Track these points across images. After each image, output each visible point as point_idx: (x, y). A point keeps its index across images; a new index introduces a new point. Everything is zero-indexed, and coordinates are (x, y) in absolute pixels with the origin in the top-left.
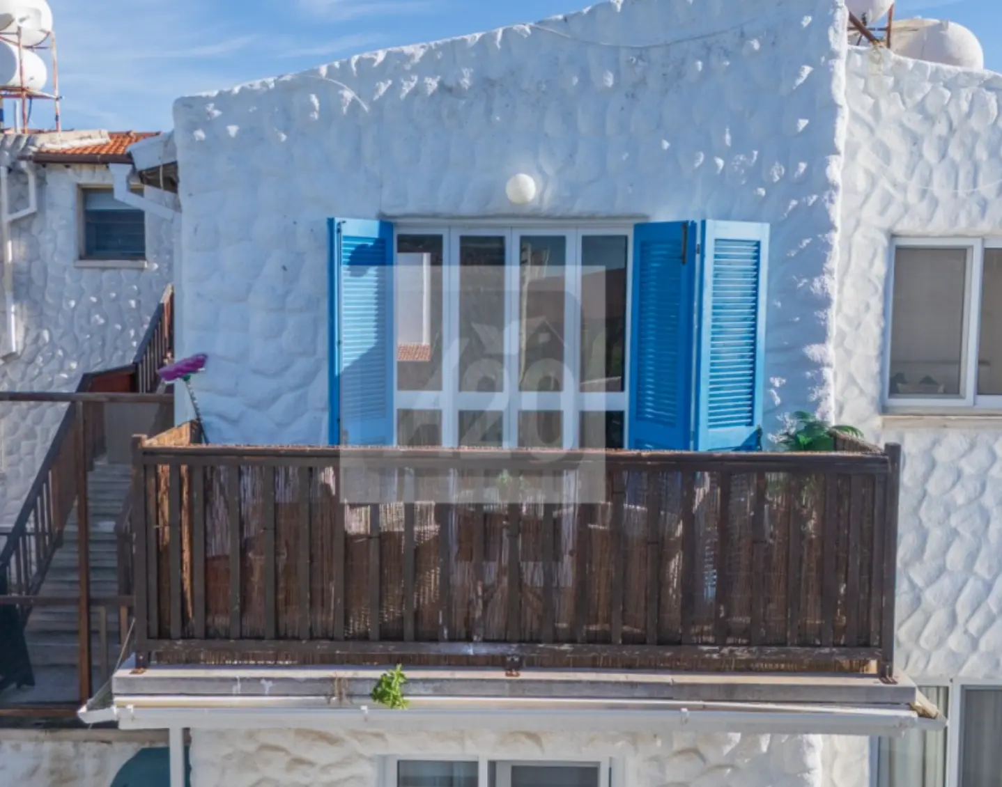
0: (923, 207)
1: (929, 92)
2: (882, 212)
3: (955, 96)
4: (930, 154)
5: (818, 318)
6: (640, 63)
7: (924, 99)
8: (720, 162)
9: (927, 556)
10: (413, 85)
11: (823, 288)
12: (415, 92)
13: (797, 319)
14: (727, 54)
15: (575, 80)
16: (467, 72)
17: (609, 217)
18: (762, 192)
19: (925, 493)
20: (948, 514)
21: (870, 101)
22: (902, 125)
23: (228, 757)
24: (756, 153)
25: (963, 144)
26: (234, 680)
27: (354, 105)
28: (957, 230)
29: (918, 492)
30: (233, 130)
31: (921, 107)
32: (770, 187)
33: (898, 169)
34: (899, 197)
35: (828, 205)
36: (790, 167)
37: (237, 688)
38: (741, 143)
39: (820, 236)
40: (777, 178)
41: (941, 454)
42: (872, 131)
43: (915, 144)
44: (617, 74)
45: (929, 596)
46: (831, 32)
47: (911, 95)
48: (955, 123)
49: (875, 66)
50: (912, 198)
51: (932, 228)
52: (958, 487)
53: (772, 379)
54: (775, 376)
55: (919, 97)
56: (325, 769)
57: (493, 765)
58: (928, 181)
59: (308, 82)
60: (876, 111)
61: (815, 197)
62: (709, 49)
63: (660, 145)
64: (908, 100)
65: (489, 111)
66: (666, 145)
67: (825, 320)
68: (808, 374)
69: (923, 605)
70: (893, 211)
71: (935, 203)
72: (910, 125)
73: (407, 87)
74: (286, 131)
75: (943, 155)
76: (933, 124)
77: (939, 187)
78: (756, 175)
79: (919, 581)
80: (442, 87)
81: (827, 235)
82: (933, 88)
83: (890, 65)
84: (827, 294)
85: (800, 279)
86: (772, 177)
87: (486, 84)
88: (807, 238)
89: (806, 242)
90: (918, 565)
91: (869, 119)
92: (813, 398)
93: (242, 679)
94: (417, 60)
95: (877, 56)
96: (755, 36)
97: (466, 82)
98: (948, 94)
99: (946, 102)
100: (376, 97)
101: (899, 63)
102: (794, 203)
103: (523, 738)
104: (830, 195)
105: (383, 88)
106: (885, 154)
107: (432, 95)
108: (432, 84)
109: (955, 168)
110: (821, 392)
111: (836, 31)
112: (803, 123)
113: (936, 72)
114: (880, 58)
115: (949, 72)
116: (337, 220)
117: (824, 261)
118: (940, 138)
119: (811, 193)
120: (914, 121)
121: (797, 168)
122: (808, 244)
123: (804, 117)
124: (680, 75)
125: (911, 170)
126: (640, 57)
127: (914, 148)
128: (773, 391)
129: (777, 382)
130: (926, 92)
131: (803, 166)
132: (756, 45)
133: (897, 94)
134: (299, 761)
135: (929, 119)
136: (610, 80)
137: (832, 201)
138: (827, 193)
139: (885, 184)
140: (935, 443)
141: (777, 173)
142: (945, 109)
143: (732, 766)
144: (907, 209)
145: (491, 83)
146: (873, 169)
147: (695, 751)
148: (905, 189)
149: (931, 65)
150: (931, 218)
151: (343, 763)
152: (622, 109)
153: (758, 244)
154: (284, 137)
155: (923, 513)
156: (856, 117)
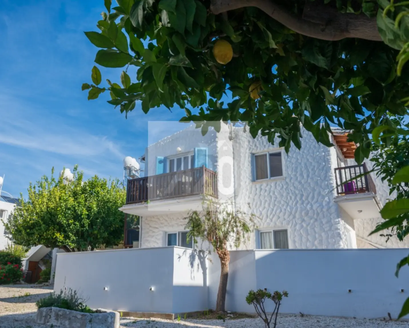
0: (255, 148)
2: (249, 150)
9: (262, 205)
19: (261, 195)
20: (265, 197)
23: (145, 232)
29: (259, 194)
34: (251, 147)
37: (134, 205)
41: (262, 187)
45: (263, 213)
51: (258, 152)
52: (266, 192)
56: (157, 233)
57: (179, 233)
70: (251, 150)
71: (257, 147)
77: (257, 145)
90: (261, 207)
103: (180, 226)
139: (249, 146)
140: (261, 185)
144: (253, 149)
146: (248, 144)
150: (257, 149)
151: (159, 232)
155: (261, 198)
156: (244, 137)
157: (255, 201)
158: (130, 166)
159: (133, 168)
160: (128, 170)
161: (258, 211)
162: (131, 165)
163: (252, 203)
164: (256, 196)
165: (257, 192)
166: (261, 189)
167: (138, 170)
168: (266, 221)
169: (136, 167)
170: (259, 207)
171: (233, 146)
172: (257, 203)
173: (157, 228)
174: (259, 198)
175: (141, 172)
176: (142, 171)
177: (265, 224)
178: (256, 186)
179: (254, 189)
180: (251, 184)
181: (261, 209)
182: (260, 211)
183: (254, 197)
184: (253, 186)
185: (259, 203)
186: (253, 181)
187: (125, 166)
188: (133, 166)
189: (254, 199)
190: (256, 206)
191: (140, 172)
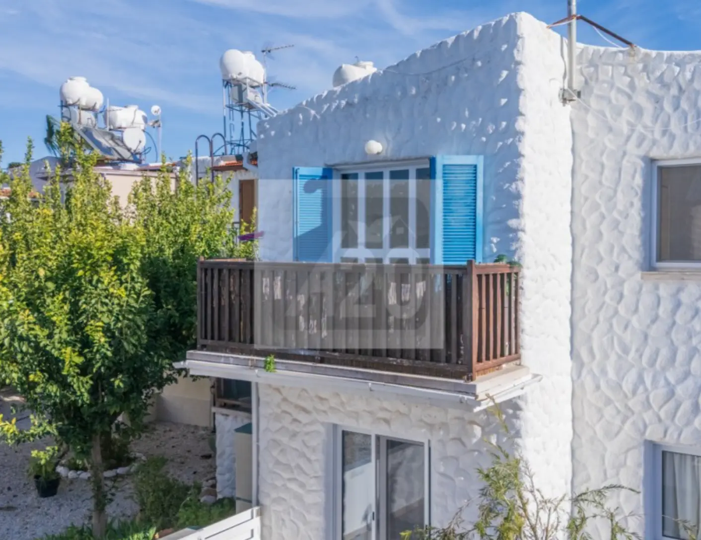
0: (665, 141)
1: (665, 70)
2: (639, 145)
3: (682, 70)
4: (668, 107)
5: (515, 205)
6: (427, 81)
7: (662, 74)
8: (463, 126)
9: (677, 364)
10: (336, 104)
11: (516, 188)
12: (338, 107)
13: (504, 206)
14: (466, 71)
15: (399, 93)
16: (357, 96)
17: (417, 159)
18: (484, 139)
19: (674, 323)
20: (690, 337)
21: (628, 79)
22: (648, 92)
23: (271, 414)
24: (480, 119)
25: (688, 99)
26: (221, 356)
27: (315, 117)
28: (688, 153)
29: (669, 321)
30: (273, 133)
31: (661, 80)
32: (488, 136)
33: (647, 119)
34: (649, 136)
35: (517, 143)
36: (498, 125)
37: (223, 360)
38: (473, 116)
39: (515, 160)
40: (491, 131)
41: (684, 297)
42: (630, 97)
43: (657, 102)
44: (418, 88)
45: (679, 390)
46: (515, 52)
47: (653, 73)
48: (684, 87)
49: (631, 58)
50: (657, 135)
51: (672, 153)
52: (696, 319)
53: (492, 239)
54: (494, 236)
55: (658, 74)
56: (305, 425)
57: (378, 438)
58: (667, 125)
59: (299, 109)
60: (632, 86)
61: (511, 140)
62: (458, 69)
63: (436, 120)
64: (651, 76)
65: (365, 113)
66: (439, 120)
67: (518, 206)
68: (511, 235)
69: (676, 397)
70: (646, 145)
71: (673, 137)
72: (654, 92)
73: (334, 105)
74: (291, 131)
75: (677, 107)
76: (669, 89)
77: (675, 127)
78: (481, 130)
79: (672, 380)
80: (347, 103)
81: (518, 160)
82: (668, 67)
83: (641, 56)
84: (519, 191)
85: (505, 184)
86: (489, 131)
87: (365, 100)
88: (507, 161)
89: (508, 164)
90: (671, 369)
91: (628, 90)
92: (513, 248)
93: (224, 357)
94: (338, 93)
95: (632, 53)
96: (479, 59)
97: (356, 100)
98: (677, 69)
99: (676, 74)
100: (322, 112)
101: (647, 55)
102: (501, 143)
103: (382, 422)
104: (519, 138)
105: (325, 107)
106: (639, 111)
107: (344, 108)
108: (344, 102)
109: (685, 115)
110: (517, 245)
111: (518, 50)
112: (504, 101)
113: (670, 57)
114: (635, 54)
115: (679, 55)
116: (296, 168)
117: (517, 173)
118: (674, 97)
119: (508, 138)
120: (656, 89)
121: (500, 124)
122: (509, 165)
123: (504, 98)
124: (446, 84)
125: (656, 118)
126: (427, 78)
127: (657, 105)
128: (493, 245)
129: (495, 240)
130: (663, 70)
131: (504, 124)
132: (479, 64)
133: (645, 74)
134: (295, 420)
135: (666, 86)
136: (414, 91)
137: (520, 141)
138: (518, 137)
139: (639, 128)
140: (679, 290)
141: (491, 129)
142: (676, 78)
143: (478, 451)
144: (654, 142)
145: (367, 99)
146: (632, 120)
147: (460, 440)
148: (652, 132)
149: (666, 53)
150: (671, 146)
151: (311, 423)
152: (420, 104)
153: (475, 166)
154: (290, 134)
155: (673, 335)
156: (619, 90)
157: (650, 341)
158: (240, 77)
159: (248, 81)
160: (236, 88)
161: (662, 382)
162: (240, 74)
163: (637, 350)
164: (654, 327)
165: (661, 311)
166: (678, 305)
167: (262, 85)
168: (689, 423)
169: (255, 78)
170: (664, 369)
171: (572, 121)
172: (657, 352)
173: (305, 410)
174: (668, 333)
175: (272, 88)
176: (272, 85)
177: (686, 433)
178: (657, 288)
179: (647, 299)
180: (639, 275)
181: (671, 377)
182: (668, 383)
183: (648, 327)
184: (648, 287)
185: (664, 353)
186: (648, 267)
187: (226, 78)
188: (246, 78)
189: (646, 337)
190: (652, 363)
191: (268, 90)
